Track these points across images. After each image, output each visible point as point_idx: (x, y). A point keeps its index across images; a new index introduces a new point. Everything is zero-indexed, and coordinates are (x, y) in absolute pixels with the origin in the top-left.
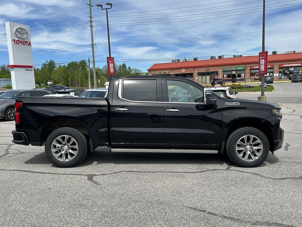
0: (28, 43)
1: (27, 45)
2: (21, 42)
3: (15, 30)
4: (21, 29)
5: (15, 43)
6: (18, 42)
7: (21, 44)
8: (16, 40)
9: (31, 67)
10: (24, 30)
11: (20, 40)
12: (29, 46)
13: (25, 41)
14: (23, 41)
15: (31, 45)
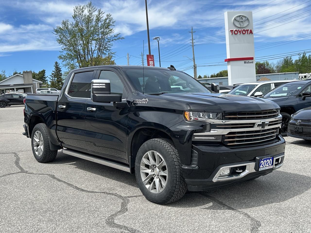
0: (249, 32)
1: (248, 34)
2: (240, 32)
3: (233, 19)
4: (241, 17)
5: (232, 34)
6: (236, 33)
7: (240, 34)
8: (234, 31)
9: (252, 59)
10: (245, 17)
11: (239, 30)
12: (250, 34)
13: (245, 30)
14: (242, 30)
15: (252, 34)
